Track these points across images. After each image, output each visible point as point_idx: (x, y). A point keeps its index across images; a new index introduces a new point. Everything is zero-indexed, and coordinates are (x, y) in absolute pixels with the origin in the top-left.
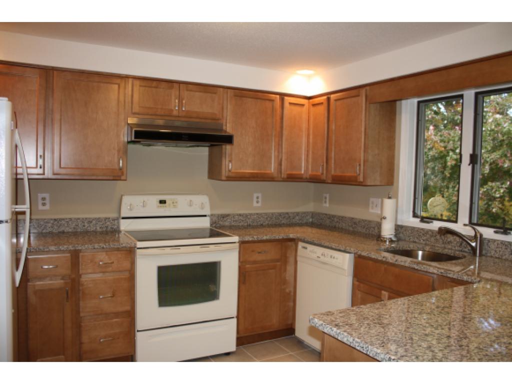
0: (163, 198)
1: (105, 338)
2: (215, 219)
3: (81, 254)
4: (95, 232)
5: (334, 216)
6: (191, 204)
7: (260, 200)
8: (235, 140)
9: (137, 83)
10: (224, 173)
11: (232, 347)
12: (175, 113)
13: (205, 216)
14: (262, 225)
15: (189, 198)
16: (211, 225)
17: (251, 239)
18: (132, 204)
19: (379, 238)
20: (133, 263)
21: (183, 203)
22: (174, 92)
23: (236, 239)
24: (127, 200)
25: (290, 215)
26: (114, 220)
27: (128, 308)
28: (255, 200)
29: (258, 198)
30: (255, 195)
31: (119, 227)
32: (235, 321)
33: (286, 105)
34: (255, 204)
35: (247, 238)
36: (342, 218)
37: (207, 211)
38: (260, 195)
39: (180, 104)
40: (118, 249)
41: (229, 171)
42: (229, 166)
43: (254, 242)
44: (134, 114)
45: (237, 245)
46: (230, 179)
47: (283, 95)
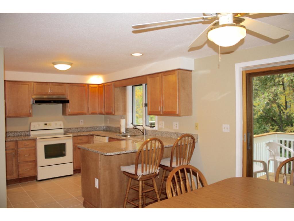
0: (46, 123)
1: (27, 169)
2: (65, 130)
3: (18, 142)
4: (21, 136)
5: (110, 127)
6: (56, 124)
7: (83, 122)
8: (70, 102)
9: (35, 84)
10: (67, 113)
11: (72, 173)
12: (49, 93)
13: (62, 129)
14: (84, 131)
15: (55, 122)
16: (64, 132)
17: (76, 135)
18: (35, 125)
19: (120, 132)
20: (36, 144)
21: (53, 124)
22: (48, 86)
23: (71, 135)
24: (32, 124)
25: (95, 127)
26: (28, 131)
27: (34, 159)
28: (81, 122)
29: (82, 121)
30: (81, 120)
31: (30, 134)
32: (72, 164)
33: (90, 88)
34: (81, 124)
35: (75, 135)
36: (112, 127)
37: (62, 127)
38: (82, 120)
39: (51, 90)
40: (31, 140)
41: (69, 112)
42: (69, 110)
43: (78, 136)
44: (34, 94)
45: (72, 137)
46: (69, 115)
47: (88, 84)
